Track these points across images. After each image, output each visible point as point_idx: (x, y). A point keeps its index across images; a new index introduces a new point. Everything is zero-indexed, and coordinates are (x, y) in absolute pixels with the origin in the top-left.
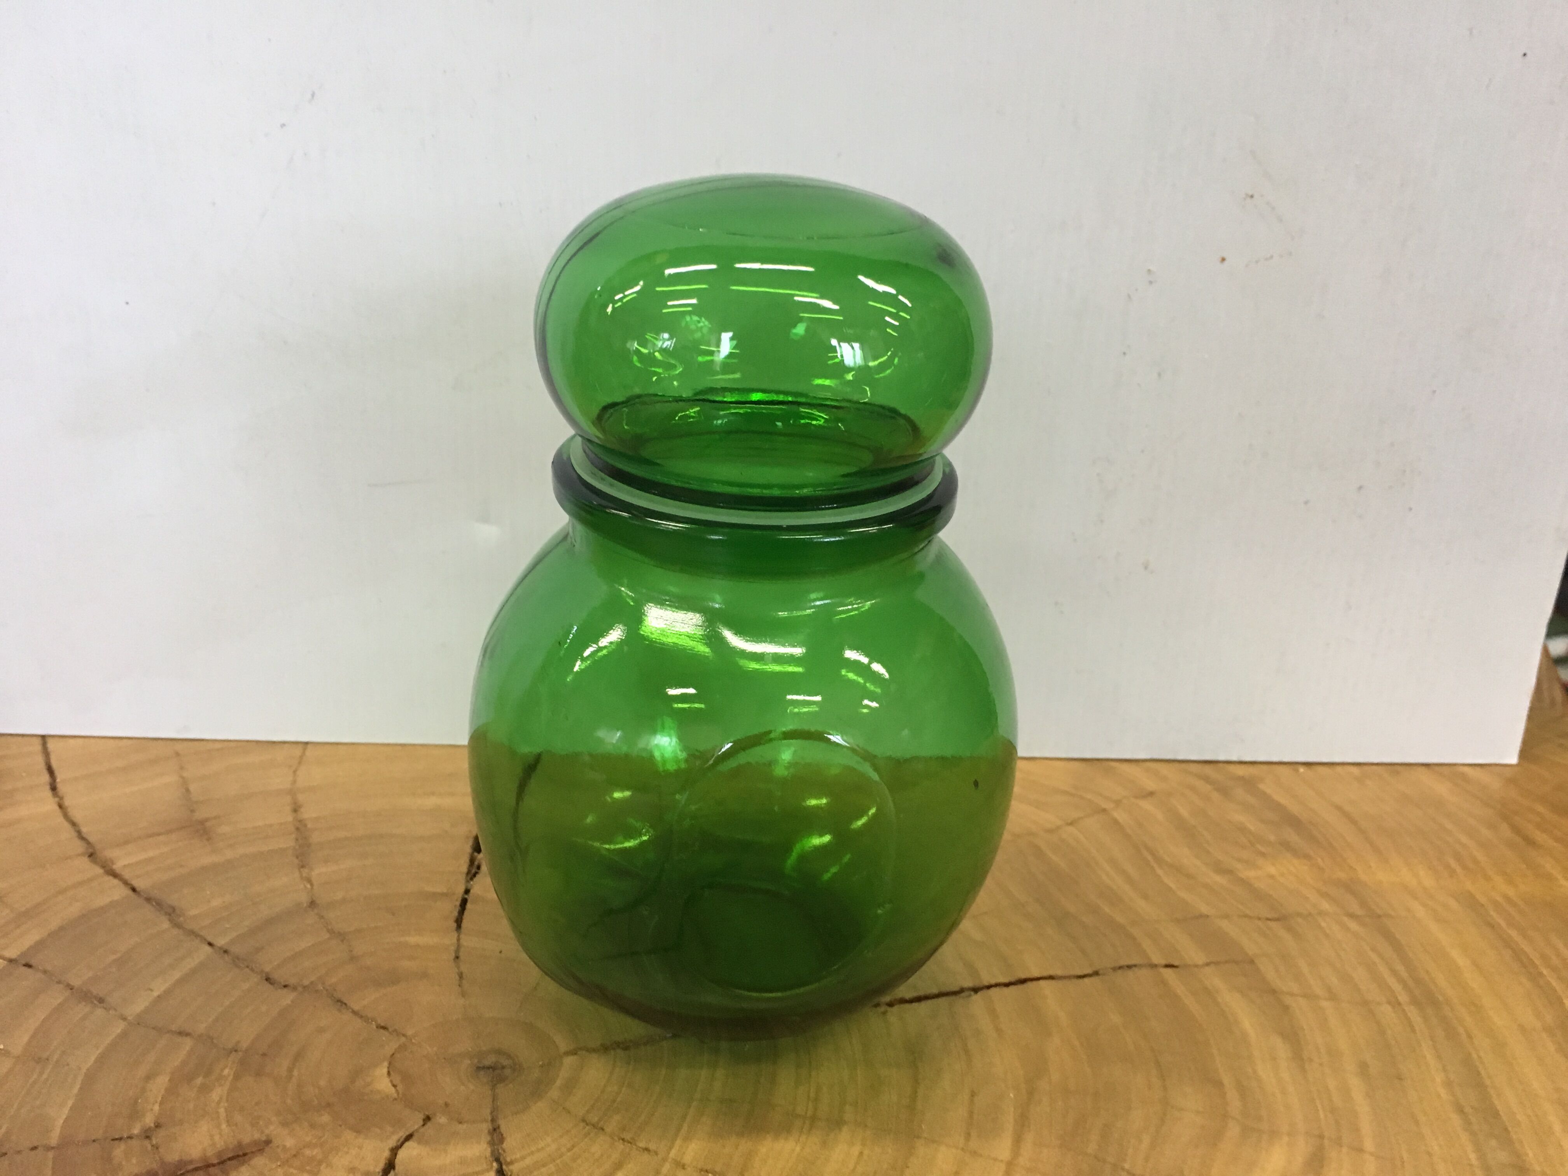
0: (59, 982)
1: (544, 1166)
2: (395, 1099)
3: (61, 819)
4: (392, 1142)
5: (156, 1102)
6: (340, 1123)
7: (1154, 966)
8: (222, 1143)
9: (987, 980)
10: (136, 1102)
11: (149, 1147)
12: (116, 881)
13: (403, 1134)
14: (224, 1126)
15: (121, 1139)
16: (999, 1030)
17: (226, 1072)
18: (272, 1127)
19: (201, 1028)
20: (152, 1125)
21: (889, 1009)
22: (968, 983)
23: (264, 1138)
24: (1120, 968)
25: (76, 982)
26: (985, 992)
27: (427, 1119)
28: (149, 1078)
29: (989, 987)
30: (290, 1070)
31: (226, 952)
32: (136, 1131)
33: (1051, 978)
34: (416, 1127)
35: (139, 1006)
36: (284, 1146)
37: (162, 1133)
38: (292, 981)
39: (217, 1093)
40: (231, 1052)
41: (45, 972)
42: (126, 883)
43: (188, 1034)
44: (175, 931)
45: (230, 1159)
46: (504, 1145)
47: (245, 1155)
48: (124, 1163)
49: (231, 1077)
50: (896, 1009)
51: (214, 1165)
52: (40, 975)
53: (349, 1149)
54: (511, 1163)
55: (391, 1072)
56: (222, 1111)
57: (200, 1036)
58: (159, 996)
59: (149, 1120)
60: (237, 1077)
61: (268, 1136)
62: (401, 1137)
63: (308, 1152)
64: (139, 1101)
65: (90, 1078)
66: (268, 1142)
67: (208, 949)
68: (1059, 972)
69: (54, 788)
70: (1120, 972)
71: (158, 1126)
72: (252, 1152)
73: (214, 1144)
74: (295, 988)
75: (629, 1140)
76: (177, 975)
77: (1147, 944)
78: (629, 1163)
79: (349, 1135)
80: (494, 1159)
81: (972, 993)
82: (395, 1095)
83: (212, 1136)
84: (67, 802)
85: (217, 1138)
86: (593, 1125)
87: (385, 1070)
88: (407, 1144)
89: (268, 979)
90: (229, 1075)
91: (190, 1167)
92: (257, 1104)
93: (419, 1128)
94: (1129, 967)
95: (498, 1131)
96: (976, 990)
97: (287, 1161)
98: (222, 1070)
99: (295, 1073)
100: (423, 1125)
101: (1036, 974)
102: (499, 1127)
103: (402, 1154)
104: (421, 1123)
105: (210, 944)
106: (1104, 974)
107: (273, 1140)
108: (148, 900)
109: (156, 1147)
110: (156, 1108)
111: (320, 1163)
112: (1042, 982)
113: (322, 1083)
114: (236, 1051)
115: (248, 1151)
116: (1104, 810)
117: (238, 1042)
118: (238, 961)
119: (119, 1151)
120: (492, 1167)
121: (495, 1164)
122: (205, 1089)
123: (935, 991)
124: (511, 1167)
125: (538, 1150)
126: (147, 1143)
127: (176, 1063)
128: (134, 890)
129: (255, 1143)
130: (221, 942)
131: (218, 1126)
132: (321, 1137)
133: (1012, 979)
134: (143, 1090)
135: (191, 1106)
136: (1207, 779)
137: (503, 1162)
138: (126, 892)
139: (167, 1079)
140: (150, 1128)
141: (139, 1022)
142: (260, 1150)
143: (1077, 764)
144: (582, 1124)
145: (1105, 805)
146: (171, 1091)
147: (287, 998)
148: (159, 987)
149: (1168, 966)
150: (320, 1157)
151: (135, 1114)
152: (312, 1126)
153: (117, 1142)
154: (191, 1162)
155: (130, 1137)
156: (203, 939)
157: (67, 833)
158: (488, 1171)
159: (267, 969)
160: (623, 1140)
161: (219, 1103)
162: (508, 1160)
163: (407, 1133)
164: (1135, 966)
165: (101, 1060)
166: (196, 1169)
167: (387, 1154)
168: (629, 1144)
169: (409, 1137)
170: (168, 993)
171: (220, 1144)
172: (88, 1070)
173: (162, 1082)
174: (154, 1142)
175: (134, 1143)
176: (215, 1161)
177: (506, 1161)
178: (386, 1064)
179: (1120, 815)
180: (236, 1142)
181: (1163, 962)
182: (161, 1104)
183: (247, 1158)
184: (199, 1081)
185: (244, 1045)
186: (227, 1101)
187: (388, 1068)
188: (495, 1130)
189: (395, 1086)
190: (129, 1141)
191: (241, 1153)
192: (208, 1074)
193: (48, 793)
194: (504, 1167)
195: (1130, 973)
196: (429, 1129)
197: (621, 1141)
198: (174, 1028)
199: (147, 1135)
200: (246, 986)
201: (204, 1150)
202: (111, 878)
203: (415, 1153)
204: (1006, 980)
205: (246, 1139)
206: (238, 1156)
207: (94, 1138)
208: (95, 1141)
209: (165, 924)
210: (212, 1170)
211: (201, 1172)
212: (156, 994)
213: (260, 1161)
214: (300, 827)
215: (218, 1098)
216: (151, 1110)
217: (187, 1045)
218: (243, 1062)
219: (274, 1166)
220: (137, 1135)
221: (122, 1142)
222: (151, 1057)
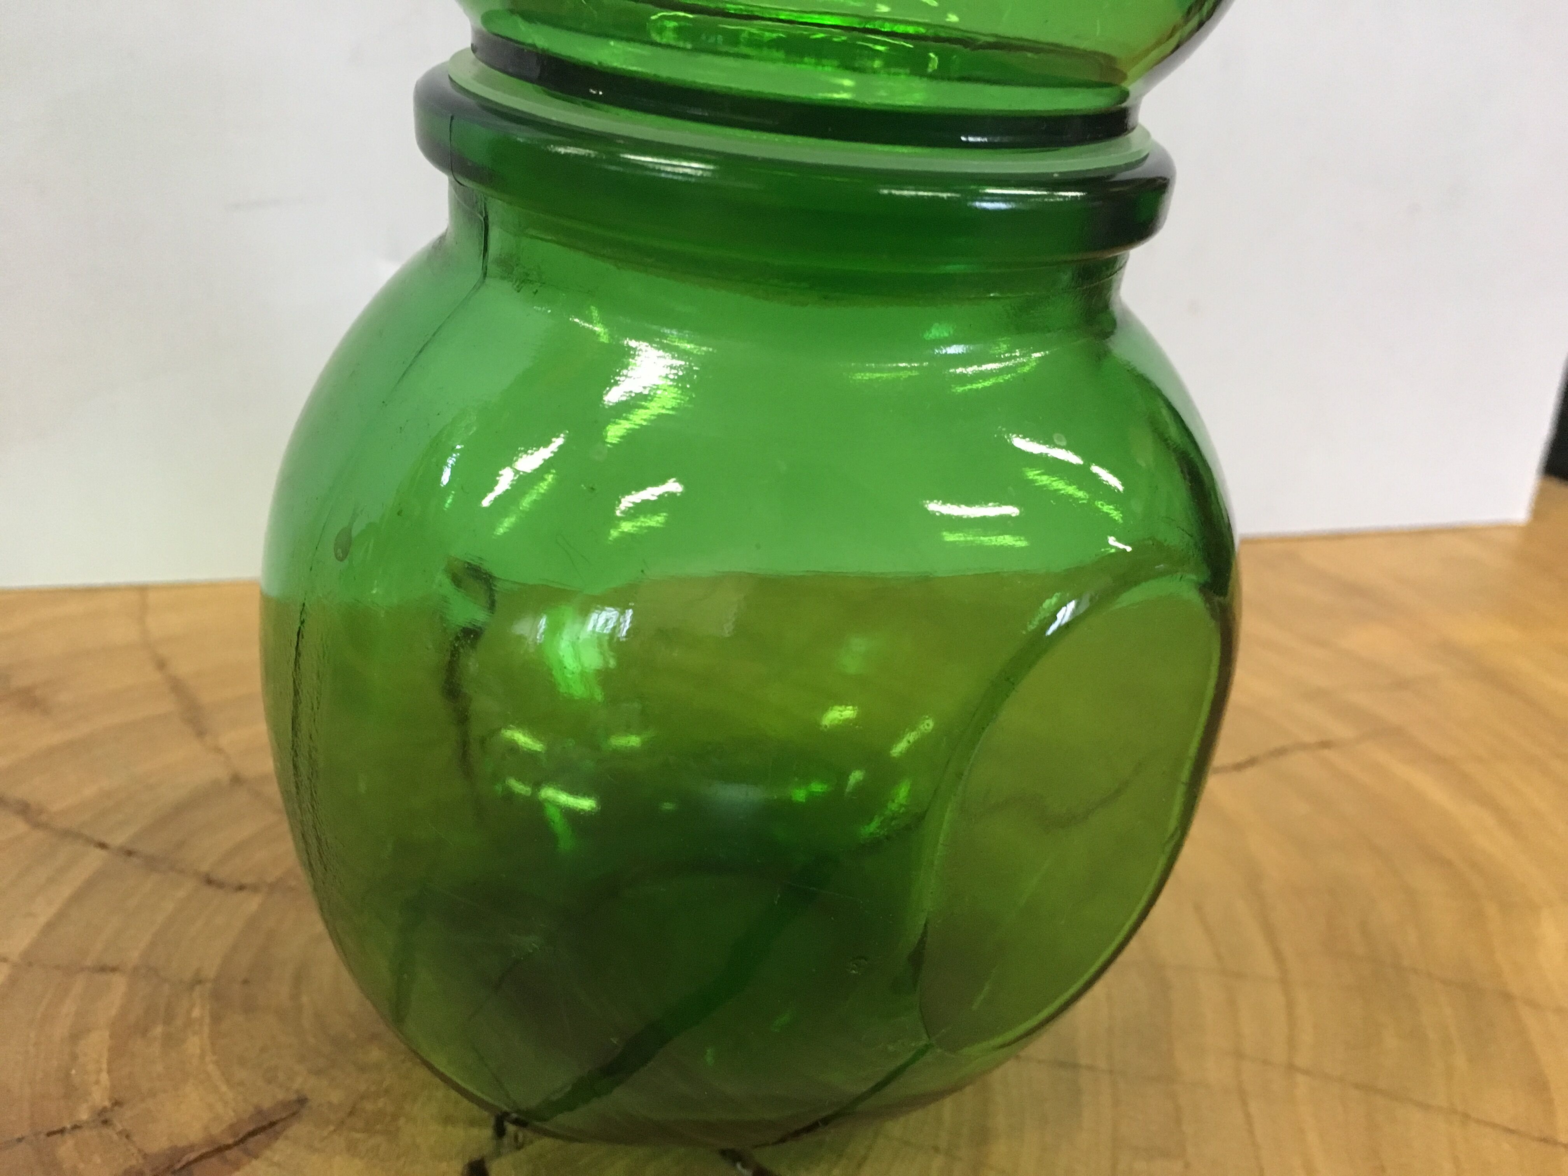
5: (102, 1070)
7: (1307, 747)
8: (232, 1114)
10: (68, 1075)
11: (115, 1137)
14: (224, 1088)
15: (62, 1131)
17: (196, 1013)
18: (299, 1080)
19: (133, 958)
20: (107, 1104)
23: (294, 1097)
28: (75, 1037)
30: (295, 997)
31: (130, 853)
32: (84, 1115)
35: (20, 940)
36: (329, 1103)
37: (127, 1113)
38: (248, 880)
39: (194, 1044)
40: (193, 985)
43: (114, 970)
44: (39, 835)
45: (252, 1134)
47: (272, 1124)
48: (81, 1166)
49: (207, 1020)
51: (228, 1147)
56: (211, 1068)
57: (136, 969)
58: (49, 924)
59: (99, 1097)
60: (216, 1019)
61: (297, 1092)
63: (369, 1106)
64: (73, 1072)
66: (302, 1101)
67: (100, 851)
70: (1278, 756)
71: (117, 1103)
72: (283, 1119)
73: (218, 1118)
74: (255, 888)
76: (66, 891)
83: (210, 1107)
85: (219, 1108)
89: (209, 881)
90: (203, 1017)
91: (192, 1156)
92: (263, 1050)
97: (343, 1122)
98: (189, 1011)
99: (305, 999)
105: (103, 846)
106: (1261, 761)
107: (309, 1097)
109: (126, 1135)
110: (104, 1077)
111: (395, 1117)
114: (200, 982)
115: (276, 1119)
117: (200, 970)
118: (152, 863)
119: (66, 1149)
122: (171, 1041)
126: (107, 1131)
127: (113, 1012)
129: (285, 1105)
130: (118, 839)
131: (216, 1089)
134: (74, 1057)
135: (159, 1068)
139: (107, 1034)
140: (104, 1110)
141: (28, 961)
142: (294, 1114)
147: (252, 903)
148: (44, 913)
150: (390, 1109)
151: (71, 1091)
152: (363, 1069)
153: (58, 1136)
154: (191, 1148)
155: (75, 1127)
156: (89, 841)
159: (205, 867)
161: (202, 1057)
164: (1289, 749)
166: (202, 1157)
170: (61, 916)
171: (229, 1116)
173: (98, 1042)
174: (119, 1127)
175: (86, 1133)
176: (230, 1141)
180: (252, 1109)
182: (109, 1072)
183: (278, 1127)
184: (158, 1030)
185: (210, 972)
186: (214, 1053)
190: (78, 1132)
191: (266, 1123)
192: (169, 1019)
198: (88, 963)
199: (103, 1119)
200: (181, 894)
201: (206, 1128)
205: (267, 1104)
206: (264, 1128)
207: (17, 1136)
208: (20, 1140)
209: (21, 826)
210: (231, 1154)
211: (214, 1160)
212: (42, 920)
213: (298, 1129)
214: (177, 687)
215: (198, 1051)
216: (97, 1082)
217: (119, 984)
218: (218, 996)
219: (325, 1133)
220: (87, 1122)
221: (67, 1136)
222: (69, 1007)
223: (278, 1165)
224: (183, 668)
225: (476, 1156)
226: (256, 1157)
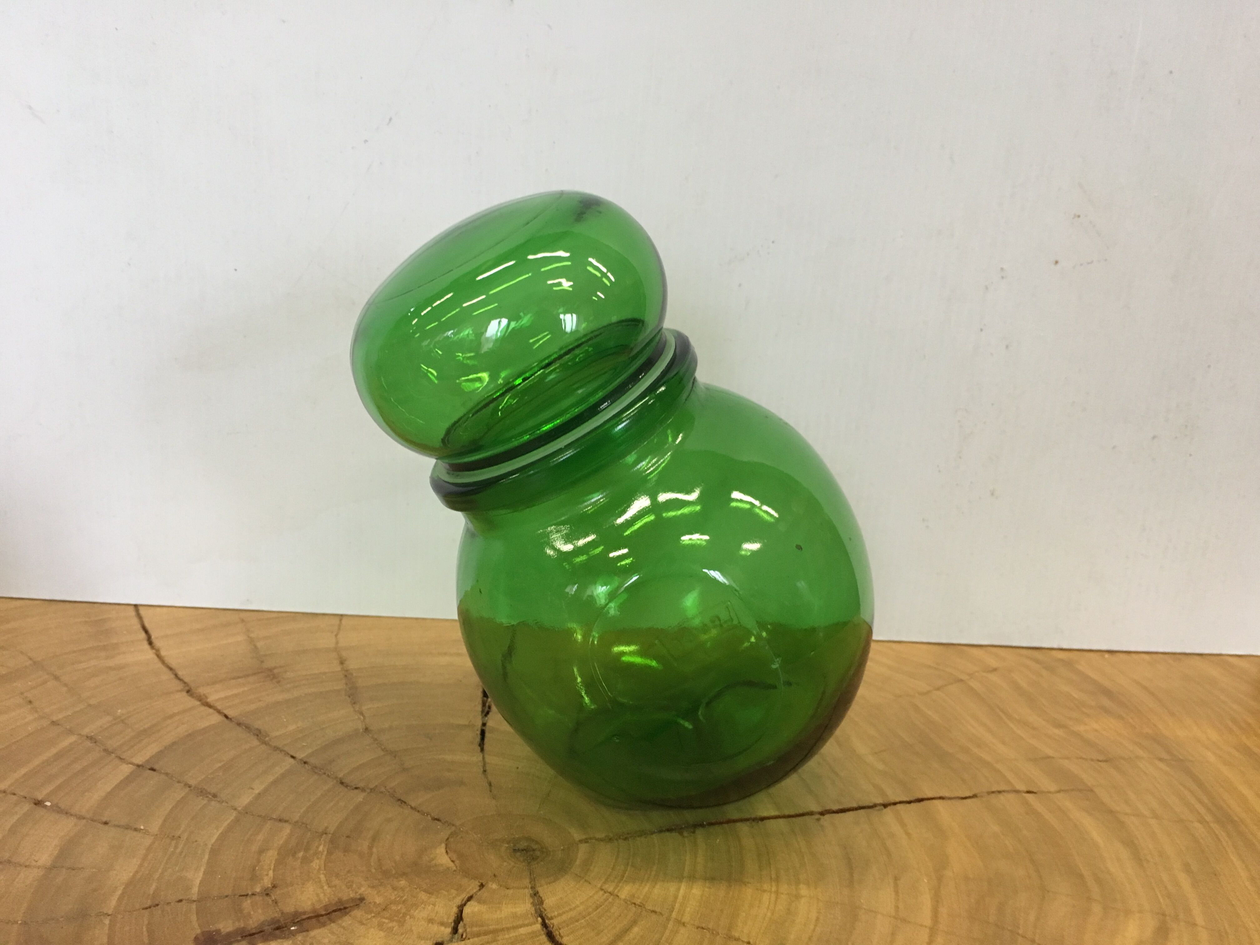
0: (179, 782)
1: (577, 921)
2: (455, 871)
3: (160, 665)
4: (458, 901)
5: (270, 869)
6: (415, 887)
7: (1017, 792)
8: (327, 900)
9: (893, 797)
10: (254, 870)
11: (270, 902)
12: (211, 711)
13: (465, 896)
14: (326, 887)
15: (247, 895)
16: (908, 834)
17: (321, 848)
18: (363, 889)
19: (296, 817)
20: (270, 886)
21: (822, 817)
22: (879, 800)
23: (359, 897)
24: (993, 792)
25: (193, 782)
26: (892, 807)
27: (482, 886)
28: (261, 851)
29: (895, 804)
30: (370, 848)
31: (305, 763)
32: (258, 890)
33: (941, 798)
34: (475, 891)
35: (245, 800)
36: (375, 903)
37: (278, 892)
38: (361, 785)
39: (316, 864)
40: (322, 835)
41: (167, 774)
42: (219, 712)
43: (286, 821)
44: (263, 747)
45: (335, 911)
46: (544, 906)
47: (345, 908)
48: (252, 913)
49: (325, 853)
50: (827, 817)
51: (322, 915)
52: (163, 777)
53: (425, 905)
54: (552, 918)
55: (449, 851)
56: (322, 876)
57: (297, 822)
58: (259, 794)
59: (267, 882)
60: (330, 853)
61: (360, 895)
62: (464, 898)
63: (394, 907)
64: (257, 868)
65: (215, 852)
66: (362, 899)
67: (292, 760)
68: (946, 794)
69: (150, 643)
70: (993, 795)
71: (274, 887)
72: (351, 907)
73: (320, 901)
74: (363, 790)
75: (639, 904)
76: (271, 778)
77: (1010, 776)
78: (642, 921)
79: (423, 896)
80: (538, 915)
81: (882, 807)
82: (454, 868)
83: (318, 895)
84: (163, 653)
85: (322, 895)
86: (610, 893)
87: (443, 850)
88: (469, 903)
89: (342, 783)
90: (323, 851)
91: (304, 917)
92: (349, 872)
93: (477, 892)
94: (999, 792)
95: (538, 895)
96: (885, 806)
97: (379, 913)
98: (318, 847)
99: (374, 850)
100: (480, 890)
101: (930, 795)
102: (538, 892)
103: (467, 910)
104: (478, 888)
105: (293, 757)
106: (982, 796)
107: (366, 898)
108: (239, 724)
109: (276, 902)
110: (271, 873)
111: (405, 915)
112: (934, 801)
113: (397, 858)
114: (326, 834)
115: (348, 906)
116: (961, 681)
117: (327, 828)
118: (315, 769)
119: (247, 903)
120: (537, 921)
121: (539, 919)
122: (306, 861)
123: (855, 805)
124: (552, 921)
125: (571, 910)
126: (267, 898)
127: (281, 842)
128: (226, 717)
129: (353, 900)
130: (300, 755)
131: (322, 887)
132: (402, 897)
133: (912, 799)
134: (259, 861)
135: (297, 872)
136: (1037, 661)
137: (545, 918)
138: (220, 718)
139: (276, 852)
140: (268, 888)
141: (246, 811)
142: (356, 905)
143: (936, 647)
144: (601, 893)
145: (964, 677)
146: (280, 862)
147: (360, 797)
148: (258, 787)
149: (1029, 792)
150: (404, 911)
151: (254, 877)
152: (394, 889)
153: (244, 897)
154: (304, 913)
155: (253, 894)
156: (287, 754)
157: (167, 676)
158: (535, 923)
159: (341, 775)
160: (635, 904)
161: (319, 870)
162: (549, 916)
163: (469, 895)
164: (1004, 791)
165: (223, 837)
166: (309, 918)
167: (455, 910)
168: (640, 908)
169: (470, 899)
170: (266, 790)
171: (325, 900)
172: (212, 845)
173: (271, 856)
174: (273, 898)
175: (257, 898)
176: (324, 913)
177: (548, 917)
178: (443, 845)
179: (974, 684)
180: (336, 899)
181: (1025, 790)
182: (274, 871)
183: (347, 910)
184: (301, 854)
185: (332, 829)
186: (325, 869)
187: (446, 848)
188: (535, 895)
189: (453, 861)
190: (254, 897)
191: (342, 907)
192: (307, 850)
193: (146, 646)
194: (547, 921)
195: (1001, 797)
196: (484, 893)
197: (633, 905)
198: (275, 816)
199: (267, 893)
200: (326, 788)
201: (313, 904)
202: (207, 708)
203: (476, 909)
204: (908, 799)
205: (345, 898)
206: (340, 909)
207: (226, 894)
208: (227, 896)
209: (255, 742)
210: (322, 919)
211: (314, 920)
212: (257, 792)
213: (357, 913)
214: (347, 675)
215: (318, 867)
216: (267, 875)
217: (287, 829)
218: (332, 841)
219: (369, 917)
220: (258, 893)
221: (248, 898)
222: (260, 837)
223: (344, 928)
224: (352, 665)
225: (440, 940)
226: (334, 922)
